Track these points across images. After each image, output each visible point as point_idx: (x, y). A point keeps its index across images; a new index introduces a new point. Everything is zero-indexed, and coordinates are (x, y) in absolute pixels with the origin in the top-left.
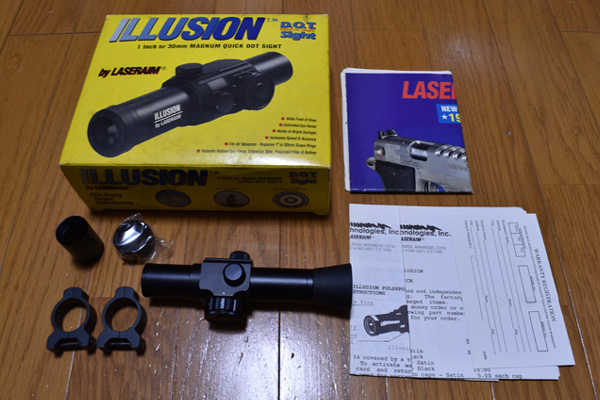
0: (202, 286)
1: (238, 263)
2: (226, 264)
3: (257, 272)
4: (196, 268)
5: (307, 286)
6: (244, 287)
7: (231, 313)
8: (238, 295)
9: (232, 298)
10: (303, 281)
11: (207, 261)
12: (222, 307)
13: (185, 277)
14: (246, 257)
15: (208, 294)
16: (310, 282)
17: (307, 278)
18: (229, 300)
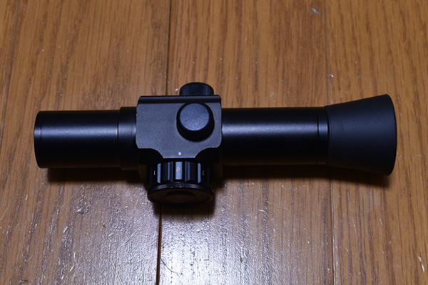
0: (142, 144)
1: (202, 102)
2: (180, 105)
3: (232, 116)
4: (126, 115)
5: (317, 136)
6: (213, 142)
7: (194, 186)
8: (204, 156)
9: (193, 162)
10: (310, 128)
11: (143, 101)
12: (179, 176)
13: (111, 131)
14: (207, 91)
15: (152, 157)
16: (323, 128)
17: (317, 122)
18: (188, 164)
